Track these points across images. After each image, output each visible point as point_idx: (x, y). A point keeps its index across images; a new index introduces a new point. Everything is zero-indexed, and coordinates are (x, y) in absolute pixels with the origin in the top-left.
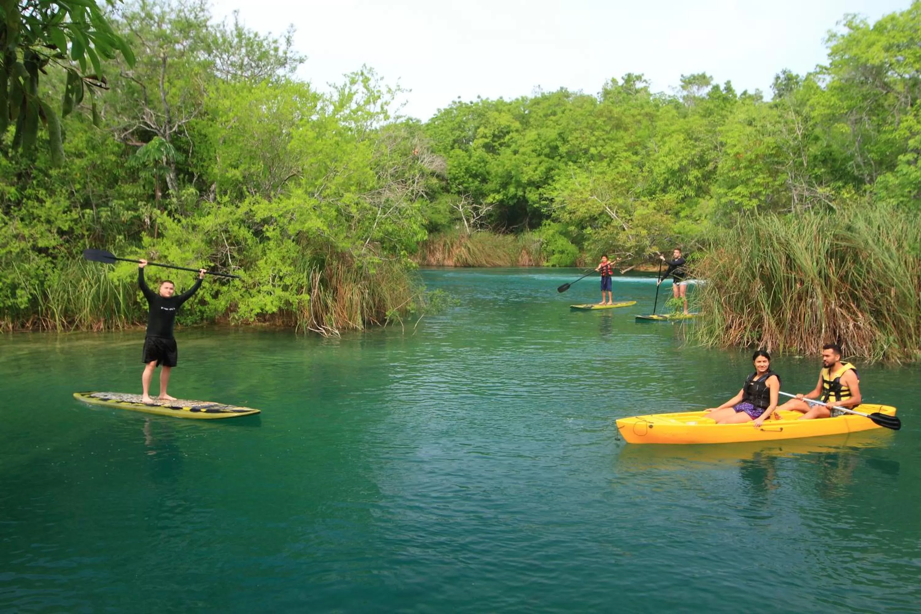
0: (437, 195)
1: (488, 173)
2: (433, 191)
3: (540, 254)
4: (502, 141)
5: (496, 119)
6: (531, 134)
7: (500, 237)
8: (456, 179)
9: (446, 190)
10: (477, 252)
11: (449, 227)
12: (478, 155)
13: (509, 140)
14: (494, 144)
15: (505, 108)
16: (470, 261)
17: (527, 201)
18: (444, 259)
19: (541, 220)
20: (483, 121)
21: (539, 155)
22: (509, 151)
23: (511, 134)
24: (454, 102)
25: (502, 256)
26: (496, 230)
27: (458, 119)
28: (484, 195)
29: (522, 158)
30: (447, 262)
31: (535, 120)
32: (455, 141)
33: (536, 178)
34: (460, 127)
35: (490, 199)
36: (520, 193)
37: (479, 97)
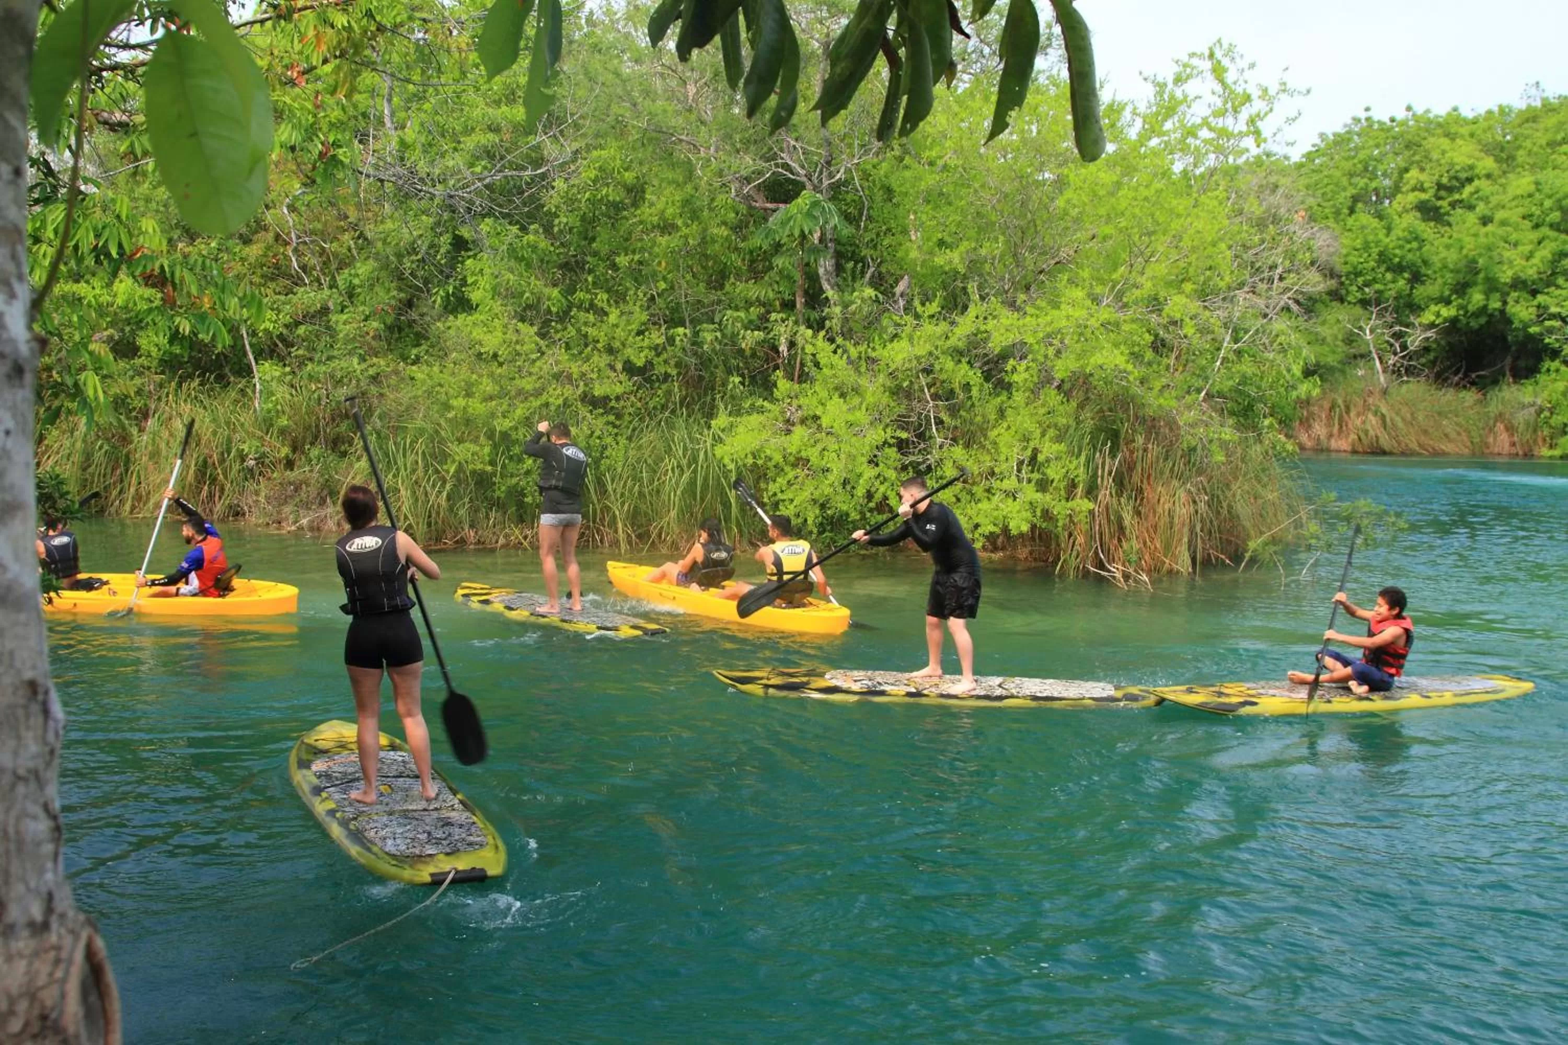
0: (1319, 306)
1: (1425, 262)
2: (1310, 298)
3: (1535, 431)
4: (1457, 196)
5: (1444, 153)
6: (1522, 183)
7: (1448, 397)
8: (1358, 274)
9: (1337, 296)
10: (1400, 424)
11: (1343, 372)
12: (1404, 225)
13: (1472, 194)
14: (1439, 203)
15: (1464, 131)
16: (1385, 442)
17: (1509, 322)
18: (1331, 436)
19: (1540, 360)
20: (1417, 158)
21: (1537, 226)
22: (1471, 218)
23: (1476, 183)
24: (1357, 120)
25: (1453, 435)
26: (1440, 379)
27: (1362, 155)
28: (1416, 308)
29: (1501, 231)
30: (1334, 444)
31: (1530, 153)
32: (1355, 199)
33: (1531, 272)
34: (1366, 169)
35: (1428, 317)
36: (1495, 304)
37: (1409, 108)
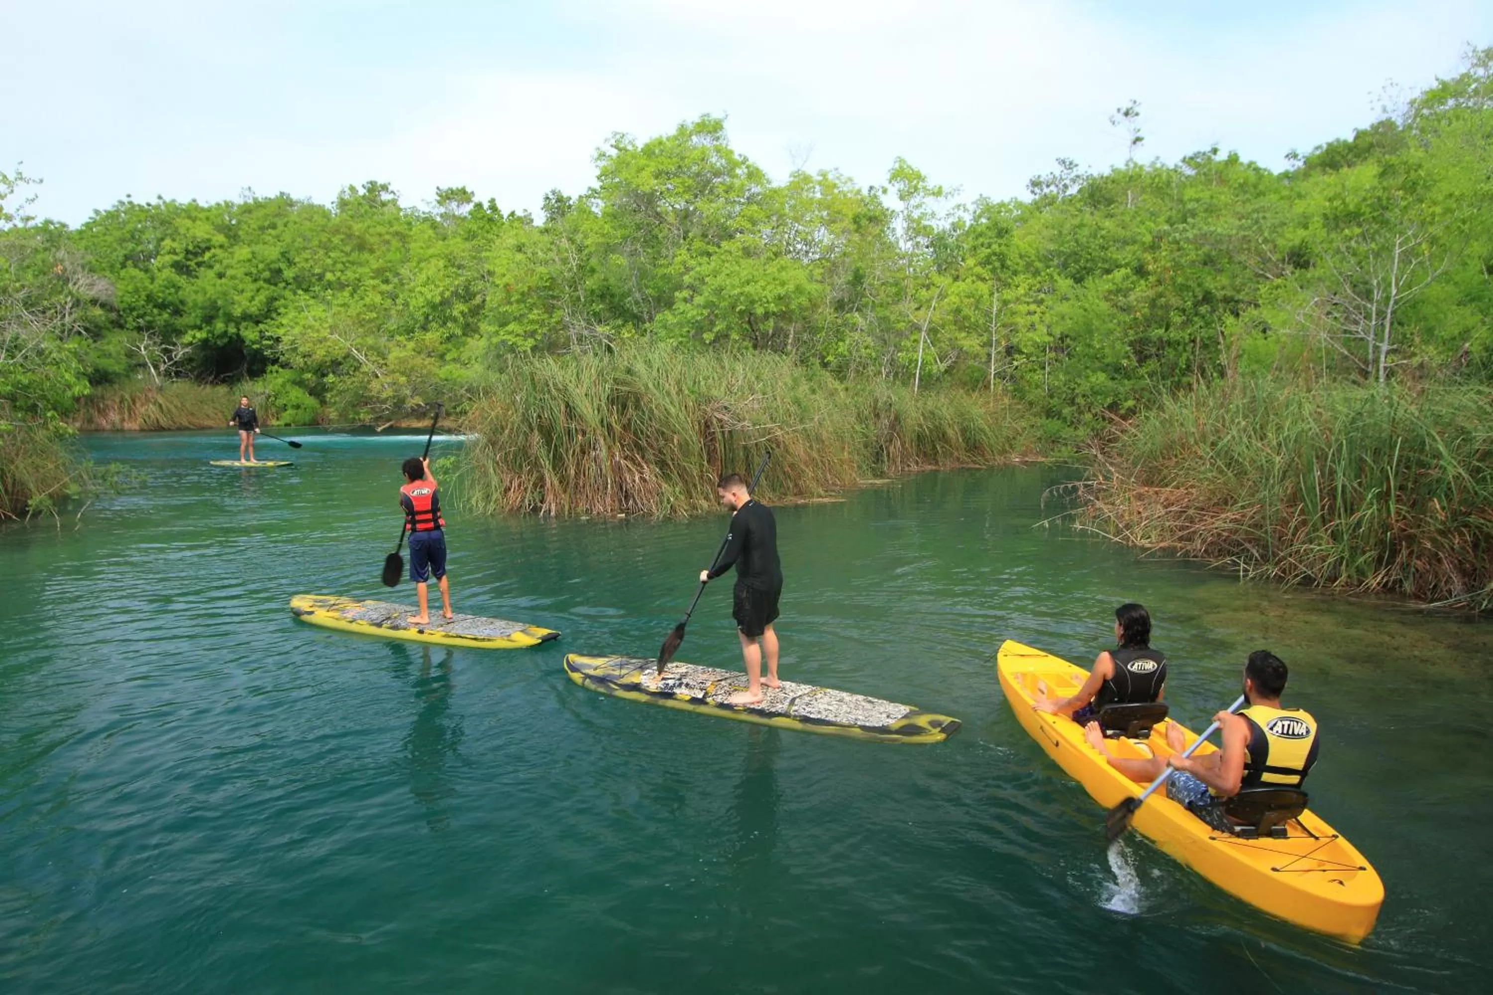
0: (104, 332)
1: (182, 302)
2: (96, 326)
3: (266, 410)
4: (200, 259)
5: (188, 229)
6: (243, 252)
7: (207, 390)
8: (132, 309)
9: (119, 325)
10: (173, 410)
11: (128, 376)
12: (164, 276)
13: (210, 258)
14: (189, 263)
15: (202, 215)
16: (164, 422)
17: (243, 341)
18: (123, 420)
19: (266, 365)
20: (169, 232)
21: (255, 280)
22: (211, 274)
23: (213, 251)
24: (122, 203)
25: (212, 415)
26: (200, 379)
27: (129, 227)
28: (180, 333)
29: (231, 283)
30: (127, 425)
31: (247, 233)
32: (127, 258)
33: (253, 310)
34: (133, 237)
35: (187, 338)
36: (232, 330)
37: (160, 197)
